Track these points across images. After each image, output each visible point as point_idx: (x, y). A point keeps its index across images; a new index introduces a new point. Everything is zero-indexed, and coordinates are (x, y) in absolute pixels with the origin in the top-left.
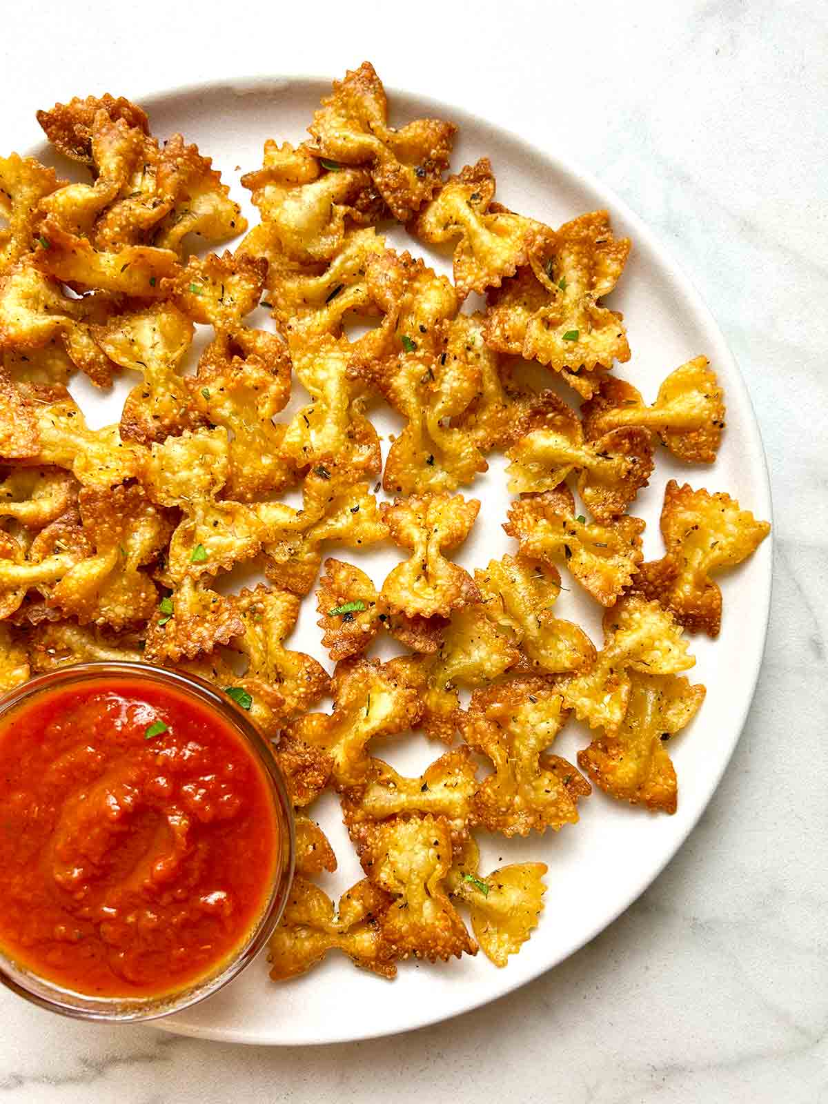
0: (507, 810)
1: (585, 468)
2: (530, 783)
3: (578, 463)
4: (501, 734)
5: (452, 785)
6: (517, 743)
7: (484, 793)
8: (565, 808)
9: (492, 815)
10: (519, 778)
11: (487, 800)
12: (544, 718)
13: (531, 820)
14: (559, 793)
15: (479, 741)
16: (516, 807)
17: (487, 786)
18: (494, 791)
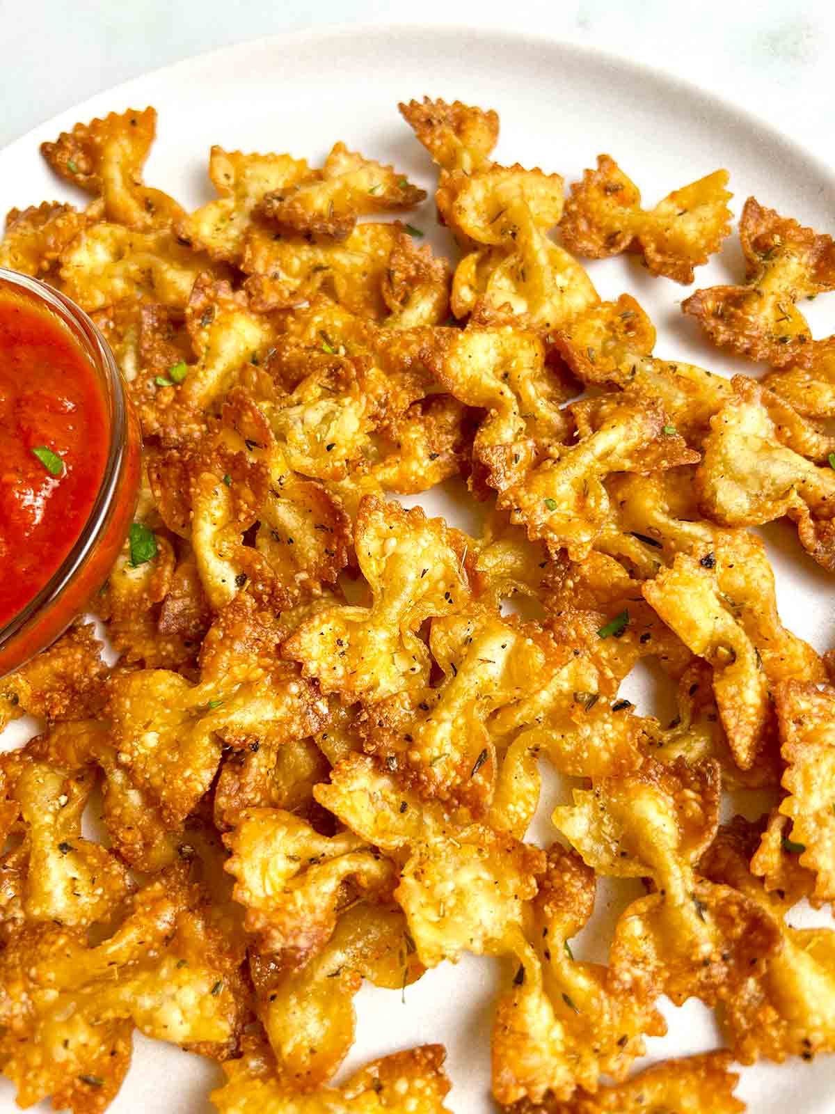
0: (32, 980)
1: (663, 892)
2: (79, 1009)
3: (660, 877)
4: (156, 945)
5: (75, 888)
6: (144, 976)
7: (59, 934)
8: (42, 1081)
9: (23, 954)
10: (88, 990)
11: (46, 942)
12: (188, 1015)
13: (18, 1024)
14: (64, 1065)
15: (140, 910)
16: (40, 993)
17: (71, 938)
18: (62, 949)
